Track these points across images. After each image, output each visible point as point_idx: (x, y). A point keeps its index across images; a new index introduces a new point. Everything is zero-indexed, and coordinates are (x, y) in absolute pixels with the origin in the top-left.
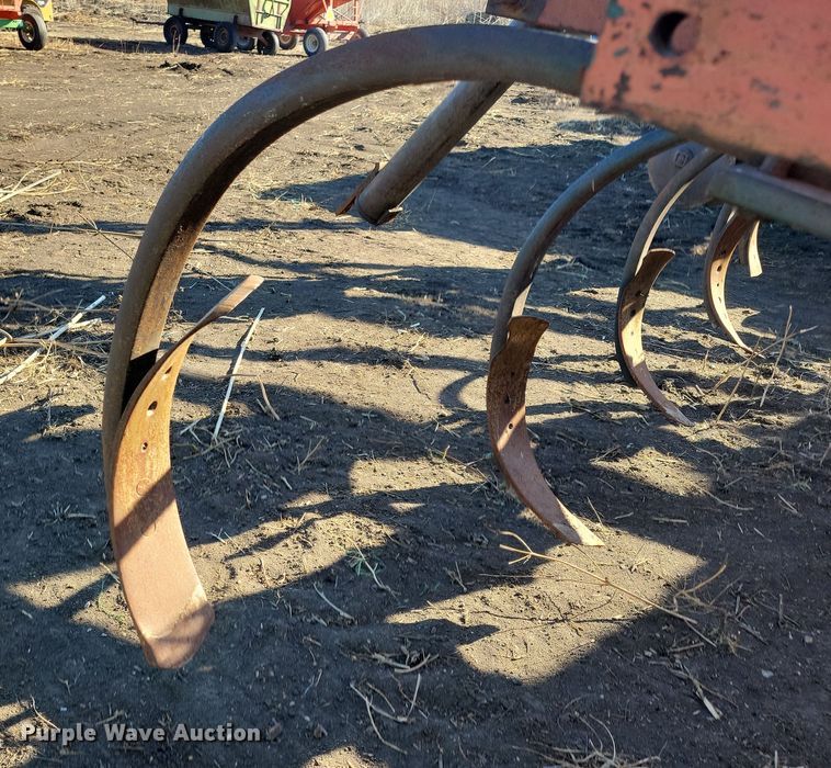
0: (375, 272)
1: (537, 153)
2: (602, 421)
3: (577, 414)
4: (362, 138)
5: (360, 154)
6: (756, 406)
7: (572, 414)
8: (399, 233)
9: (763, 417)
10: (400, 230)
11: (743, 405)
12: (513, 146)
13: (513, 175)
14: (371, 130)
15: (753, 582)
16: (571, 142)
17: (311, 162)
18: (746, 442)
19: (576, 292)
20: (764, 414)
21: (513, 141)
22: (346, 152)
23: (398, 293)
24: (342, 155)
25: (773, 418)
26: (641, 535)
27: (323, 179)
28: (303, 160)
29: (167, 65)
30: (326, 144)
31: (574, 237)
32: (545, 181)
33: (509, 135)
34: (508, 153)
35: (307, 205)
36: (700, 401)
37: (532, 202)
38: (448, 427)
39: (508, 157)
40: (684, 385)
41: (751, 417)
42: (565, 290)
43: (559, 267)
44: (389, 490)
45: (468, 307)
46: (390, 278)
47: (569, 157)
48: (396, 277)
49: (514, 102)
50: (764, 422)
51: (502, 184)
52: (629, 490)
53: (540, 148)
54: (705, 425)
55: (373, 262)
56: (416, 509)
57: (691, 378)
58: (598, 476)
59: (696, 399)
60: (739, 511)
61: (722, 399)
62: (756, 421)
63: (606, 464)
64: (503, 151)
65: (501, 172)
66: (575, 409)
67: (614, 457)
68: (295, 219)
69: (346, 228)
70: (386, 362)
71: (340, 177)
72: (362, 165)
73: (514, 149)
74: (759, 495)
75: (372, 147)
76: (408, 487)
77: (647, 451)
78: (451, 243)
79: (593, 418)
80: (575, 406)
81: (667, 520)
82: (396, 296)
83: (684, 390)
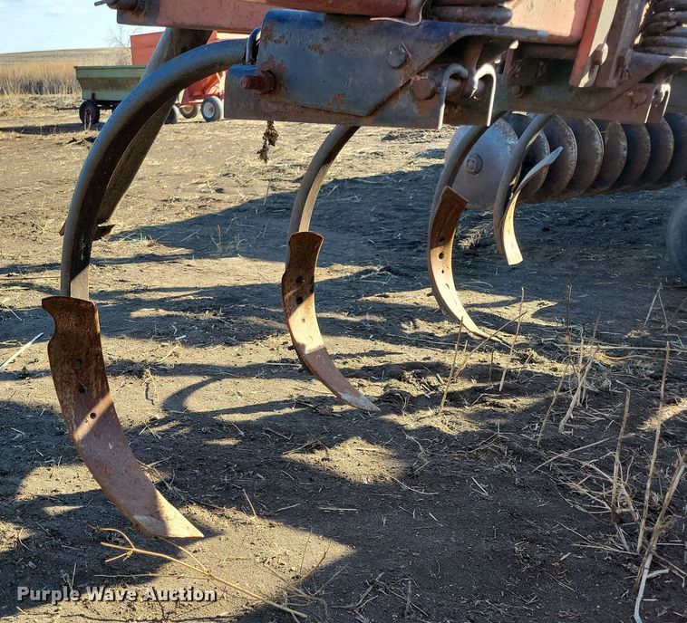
0: (174, 294)
1: (386, 180)
2: (322, 415)
3: (299, 409)
4: (223, 183)
5: (219, 196)
6: (495, 390)
7: (294, 410)
8: (223, 259)
9: (497, 401)
10: (227, 257)
11: (481, 390)
12: (365, 176)
13: (358, 201)
14: (234, 175)
15: (397, 569)
16: (423, 167)
17: (171, 207)
18: (467, 426)
19: (369, 298)
20: (501, 398)
21: (366, 172)
22: (207, 195)
23: (184, 311)
24: (202, 199)
25: (507, 402)
26: (296, 526)
27: (176, 220)
28: (165, 205)
29: (74, 140)
30: (189, 191)
31: (401, 250)
32: (389, 204)
33: (363, 167)
34: (358, 182)
35: (146, 242)
36: (437, 390)
37: (371, 223)
38: (154, 431)
39: (356, 186)
40: (425, 375)
41: (485, 402)
42: (359, 296)
43: (363, 276)
44: (54, 494)
45: (244, 318)
46: (184, 298)
47: (416, 180)
48: (192, 298)
49: (383, 140)
50: (497, 406)
51: (347, 210)
52: (311, 480)
53: (390, 175)
54: (430, 412)
55: (179, 286)
56: (69, 512)
57: (438, 368)
58: (284, 468)
59: (434, 388)
60: (421, 496)
61: (462, 385)
62: (490, 405)
63: (299, 456)
64: (354, 181)
65: (349, 199)
66: (298, 404)
67: (310, 450)
68: (129, 255)
69: (172, 259)
70: (130, 373)
71: (193, 217)
72: (218, 205)
73: (365, 178)
74: (451, 479)
75: (232, 189)
76: (77, 490)
77: (351, 441)
78: (270, 264)
79: (315, 412)
80: (300, 402)
81: (334, 509)
82: (182, 313)
83: (423, 380)
